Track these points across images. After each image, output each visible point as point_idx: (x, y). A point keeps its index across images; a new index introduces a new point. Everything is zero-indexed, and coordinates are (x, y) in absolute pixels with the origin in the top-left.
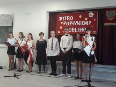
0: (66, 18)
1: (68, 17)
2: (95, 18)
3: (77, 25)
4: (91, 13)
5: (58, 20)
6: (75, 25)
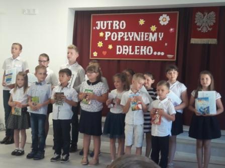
0: (112, 24)
1: (116, 23)
2: (172, 28)
3: (135, 40)
4: (165, 16)
5: (93, 28)
6: (129, 39)
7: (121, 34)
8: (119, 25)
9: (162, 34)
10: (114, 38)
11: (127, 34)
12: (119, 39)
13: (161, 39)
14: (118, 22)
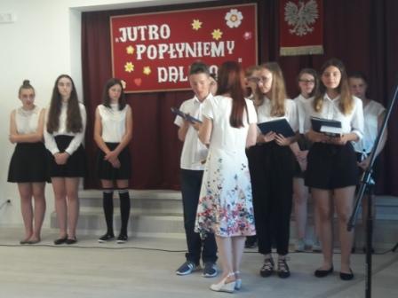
0: (147, 31)
1: (153, 29)
2: (248, 31)
3: (187, 56)
4: (234, 12)
5: (114, 40)
6: (178, 55)
7: (164, 48)
8: (159, 32)
9: (233, 42)
10: (152, 55)
11: (174, 47)
12: (161, 57)
13: (230, 52)
14: (156, 27)
